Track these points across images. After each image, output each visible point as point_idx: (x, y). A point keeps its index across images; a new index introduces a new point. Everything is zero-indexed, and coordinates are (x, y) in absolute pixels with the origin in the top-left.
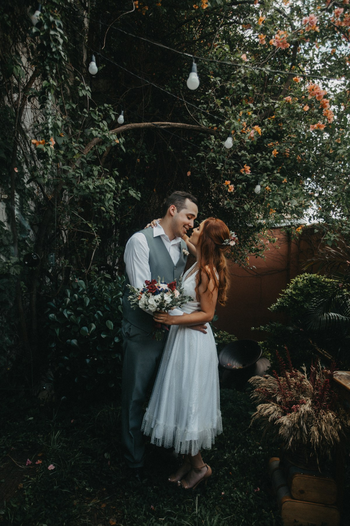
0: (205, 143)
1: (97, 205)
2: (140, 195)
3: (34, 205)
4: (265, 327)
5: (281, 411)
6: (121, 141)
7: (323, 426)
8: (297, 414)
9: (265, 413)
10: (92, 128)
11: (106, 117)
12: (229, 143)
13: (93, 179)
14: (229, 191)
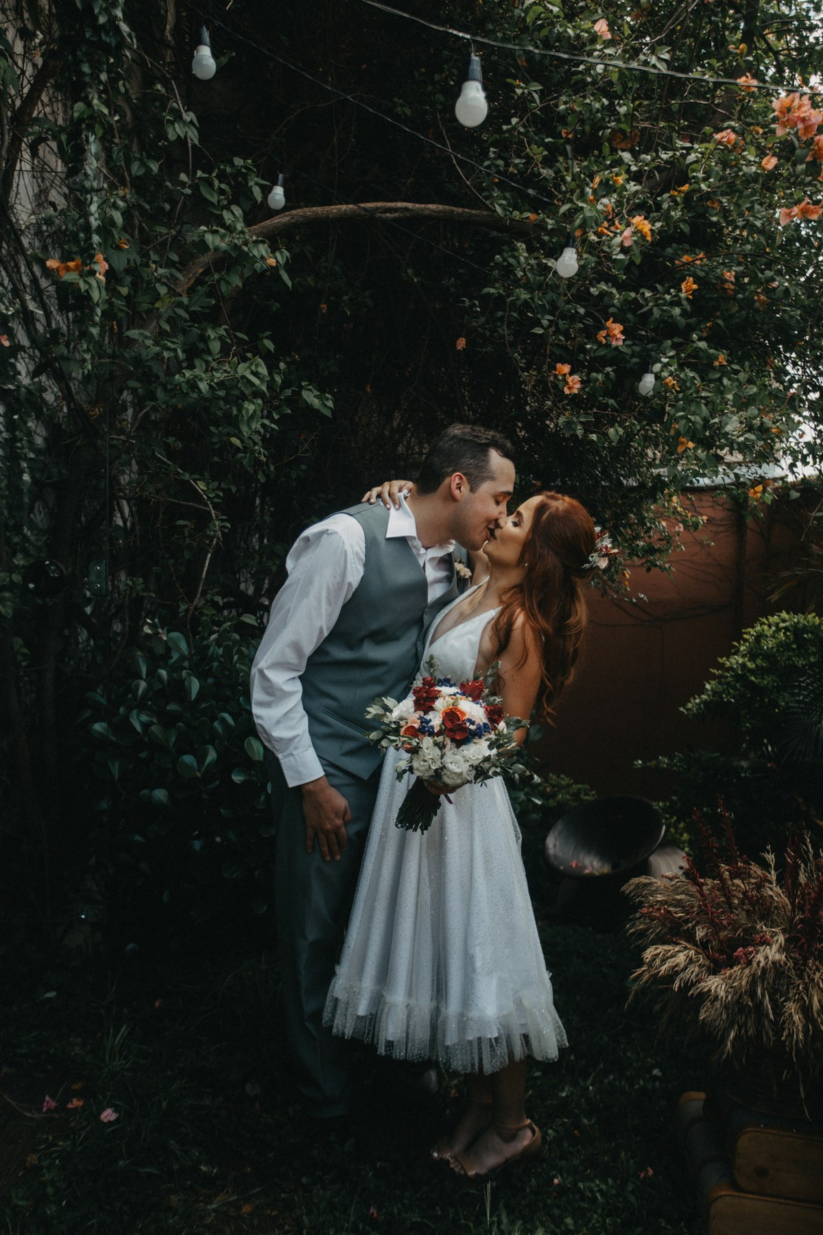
0: (505, 260)
1: (220, 432)
2: (330, 404)
3: (44, 433)
4: (671, 759)
5: (707, 963)
6: (280, 259)
7: (816, 999)
8: (747, 971)
9: (663, 968)
10: (203, 228)
11: (240, 194)
12: (568, 263)
13: (207, 362)
14: (567, 391)
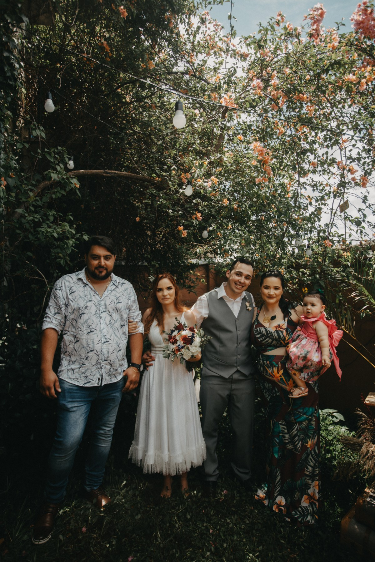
10: (50, 171)
12: (189, 191)
13: (47, 224)
14: (183, 236)
